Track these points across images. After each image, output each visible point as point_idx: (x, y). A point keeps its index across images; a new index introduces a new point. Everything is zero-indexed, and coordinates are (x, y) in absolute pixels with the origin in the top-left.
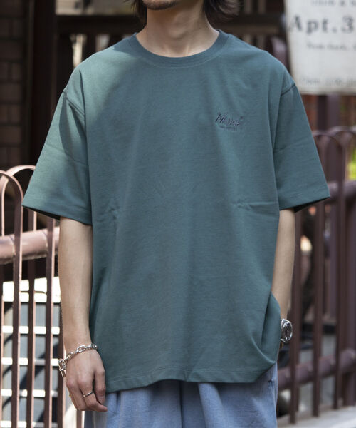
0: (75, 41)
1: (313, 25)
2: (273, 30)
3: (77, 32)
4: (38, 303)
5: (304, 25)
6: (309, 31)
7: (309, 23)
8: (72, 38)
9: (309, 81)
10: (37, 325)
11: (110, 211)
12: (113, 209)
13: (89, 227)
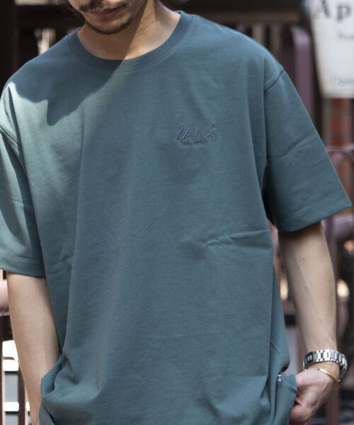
0: (41, 38)
1: (344, 10)
2: (293, 17)
3: (43, 27)
4: (7, 373)
5: (333, 11)
6: (340, 17)
7: (340, 8)
8: (37, 34)
9: (342, 82)
10: (6, 401)
11: (64, 259)
12: (67, 257)
13: (43, 280)
